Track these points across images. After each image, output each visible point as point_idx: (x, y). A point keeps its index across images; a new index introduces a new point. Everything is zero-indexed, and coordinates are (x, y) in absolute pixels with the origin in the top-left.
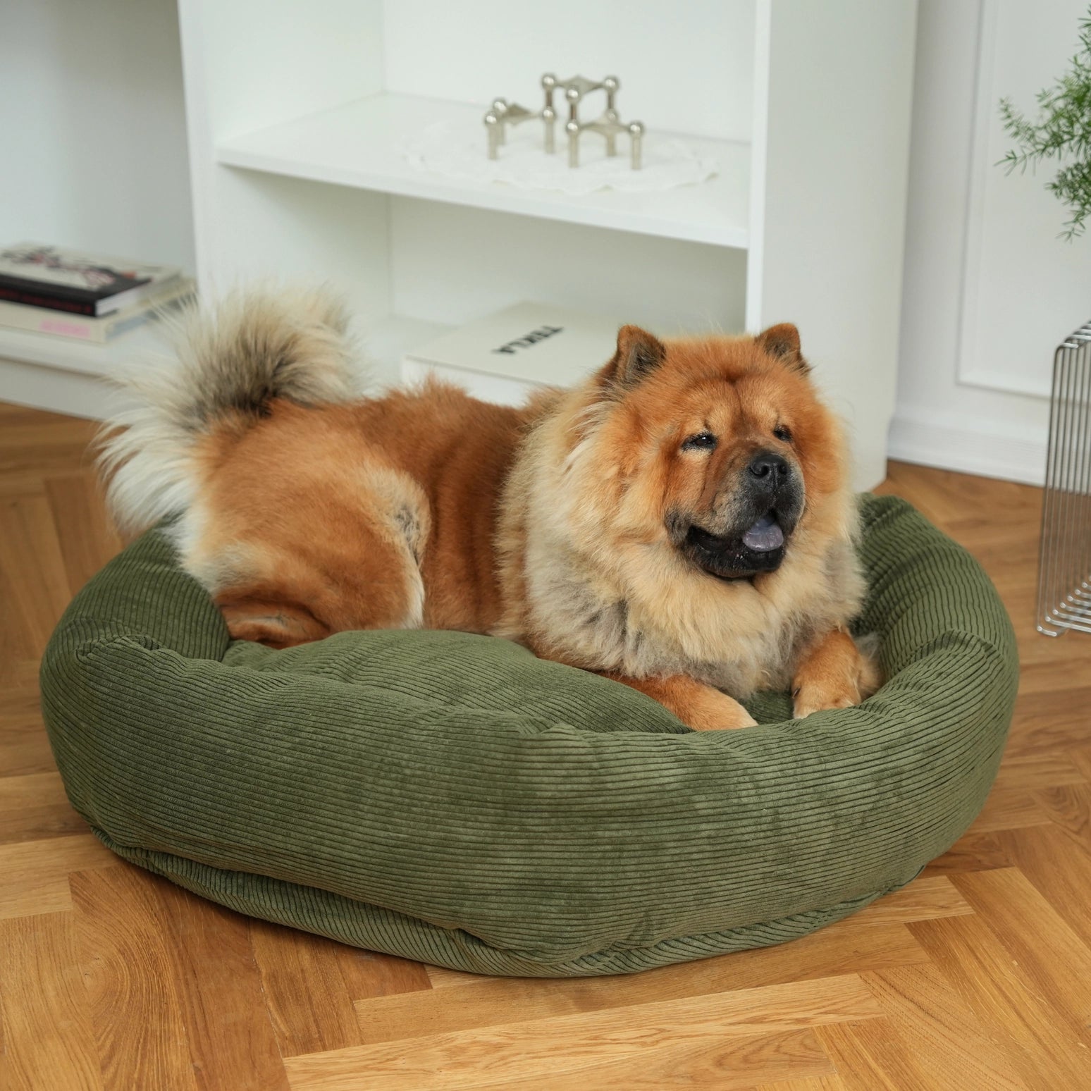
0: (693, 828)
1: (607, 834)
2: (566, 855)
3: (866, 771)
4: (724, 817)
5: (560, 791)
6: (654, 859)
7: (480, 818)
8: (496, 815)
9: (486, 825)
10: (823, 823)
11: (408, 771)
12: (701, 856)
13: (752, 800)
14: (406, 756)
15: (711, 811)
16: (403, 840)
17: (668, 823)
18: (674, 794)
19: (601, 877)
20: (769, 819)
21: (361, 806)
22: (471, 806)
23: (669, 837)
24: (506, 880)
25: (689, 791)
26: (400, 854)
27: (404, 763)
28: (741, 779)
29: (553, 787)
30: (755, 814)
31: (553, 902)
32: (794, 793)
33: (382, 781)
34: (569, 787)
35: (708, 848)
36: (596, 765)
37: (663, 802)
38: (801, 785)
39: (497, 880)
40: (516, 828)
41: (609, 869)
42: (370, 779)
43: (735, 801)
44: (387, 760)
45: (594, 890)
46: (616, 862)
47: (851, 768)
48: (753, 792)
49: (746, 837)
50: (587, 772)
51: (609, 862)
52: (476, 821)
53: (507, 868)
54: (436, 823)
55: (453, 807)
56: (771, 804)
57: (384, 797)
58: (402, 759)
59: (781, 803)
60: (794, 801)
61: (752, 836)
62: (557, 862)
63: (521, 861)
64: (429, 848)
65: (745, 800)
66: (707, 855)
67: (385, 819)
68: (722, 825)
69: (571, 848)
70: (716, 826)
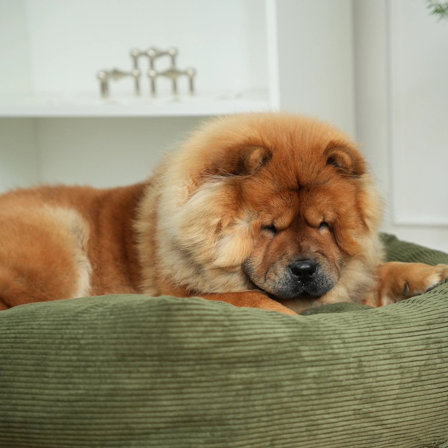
0: (302, 370)
1: (239, 376)
2: (209, 395)
3: (418, 338)
4: (323, 363)
5: (201, 343)
6: (275, 395)
7: (142, 369)
8: (154, 366)
9: (146, 375)
10: (393, 372)
11: (83, 342)
12: (309, 392)
13: (342, 351)
14: (81, 331)
15: (314, 358)
16: (81, 395)
17: (283, 367)
18: (286, 345)
19: (237, 411)
20: (356, 365)
21: (47, 374)
22: (134, 361)
23: (284, 377)
24: (164, 420)
25: (296, 343)
26: (79, 406)
27: (79, 336)
28: (332, 337)
29: (196, 340)
30: (345, 361)
31: (201, 435)
32: (371, 348)
33: (63, 352)
34: (208, 340)
35: (314, 386)
36: (227, 323)
37: (278, 350)
38: (375, 342)
39: (157, 420)
40: (169, 375)
41: (242, 404)
42: (53, 352)
43: (330, 351)
44: (65, 336)
45: (231, 422)
46: (247, 398)
47: (407, 335)
48: (342, 346)
49: (341, 378)
50: (220, 329)
51: (241, 398)
52: (138, 372)
53: (164, 409)
54: (106, 378)
55: (119, 363)
56: (355, 355)
57: (64, 364)
58: (78, 334)
59: (362, 354)
60: (371, 353)
61: (345, 377)
62: (202, 401)
63: (174, 402)
64: (102, 398)
65: (337, 351)
66: (313, 391)
67: (66, 380)
68: (323, 368)
69: (212, 389)
70: (319, 369)
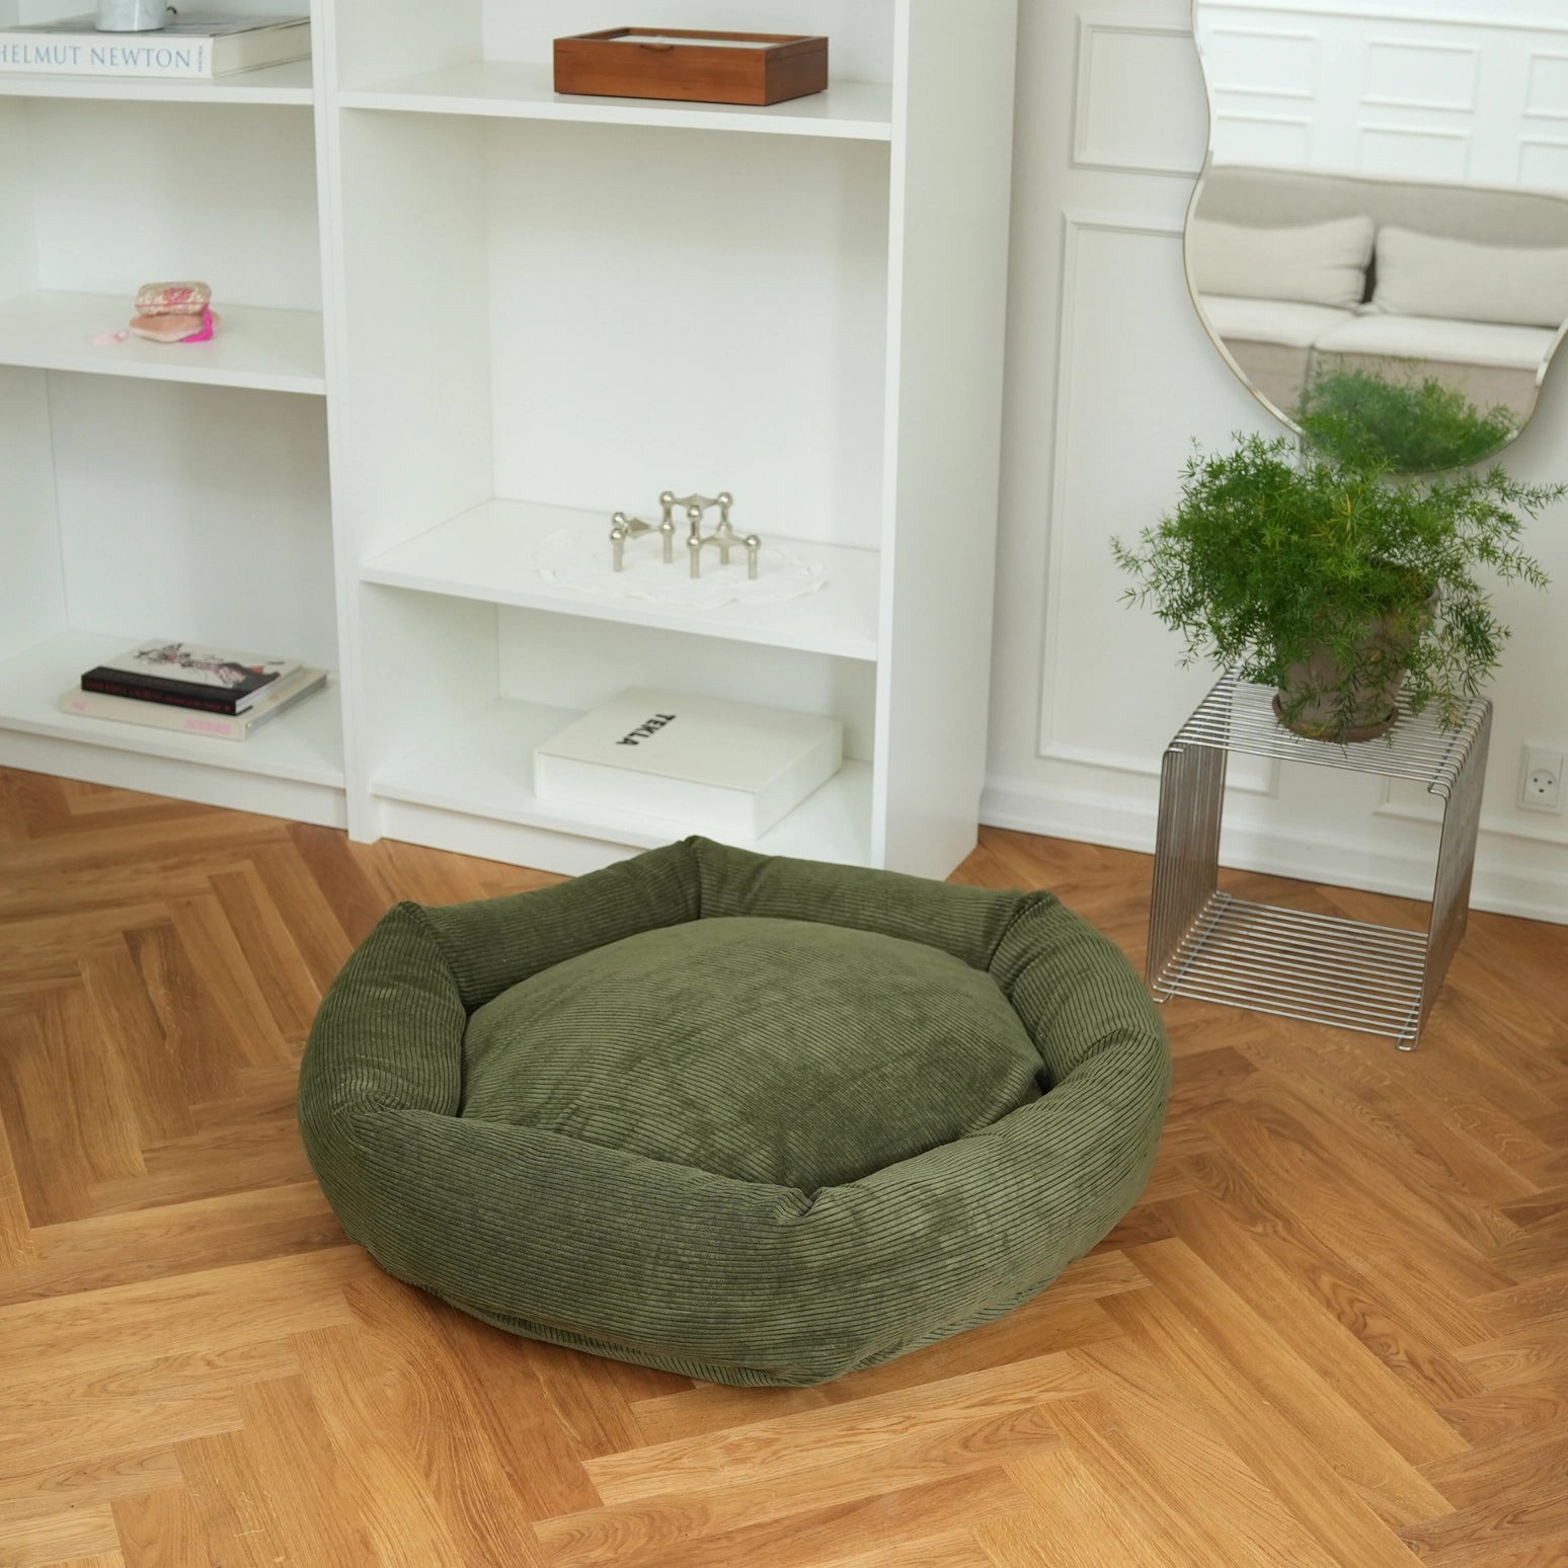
0: (940, 1264)
1: (869, 1285)
2: (835, 1308)
3: (1070, 1180)
4: (965, 1249)
5: (828, 1259)
6: (909, 1298)
7: (757, 1292)
8: (772, 1288)
9: (762, 1298)
10: (1041, 1234)
11: (685, 1259)
12: (947, 1286)
13: (986, 1229)
14: (681, 1245)
15: (954, 1247)
16: (688, 1316)
17: (919, 1265)
18: (924, 1239)
19: (867, 1321)
20: (1000, 1242)
21: (644, 1289)
22: (747, 1283)
23: (921, 1277)
24: (782, 1336)
25: (935, 1234)
26: (685, 1327)
27: (680, 1251)
28: (976, 1212)
29: (821, 1257)
30: (989, 1240)
31: (824, 1348)
32: (1018, 1214)
33: (661, 1268)
34: (834, 1254)
35: (954, 1278)
36: (856, 1230)
37: (915, 1248)
38: (1022, 1205)
39: (774, 1337)
40: (789, 1296)
41: (873, 1314)
42: (650, 1266)
43: (972, 1233)
44: (664, 1249)
45: (859, 1332)
46: (878, 1306)
47: (1058, 1180)
48: (986, 1222)
49: (983, 1262)
50: (849, 1238)
51: (872, 1308)
52: (753, 1295)
53: (782, 1327)
54: (716, 1300)
55: (731, 1286)
56: (1000, 1229)
57: (664, 1281)
58: (678, 1247)
59: (1008, 1226)
60: (1018, 1222)
61: (988, 1260)
62: (826, 1316)
63: (795, 1320)
64: (712, 1320)
65: (980, 1231)
66: (953, 1284)
67: (668, 1299)
68: (964, 1257)
69: (838, 1302)
70: (959, 1258)
